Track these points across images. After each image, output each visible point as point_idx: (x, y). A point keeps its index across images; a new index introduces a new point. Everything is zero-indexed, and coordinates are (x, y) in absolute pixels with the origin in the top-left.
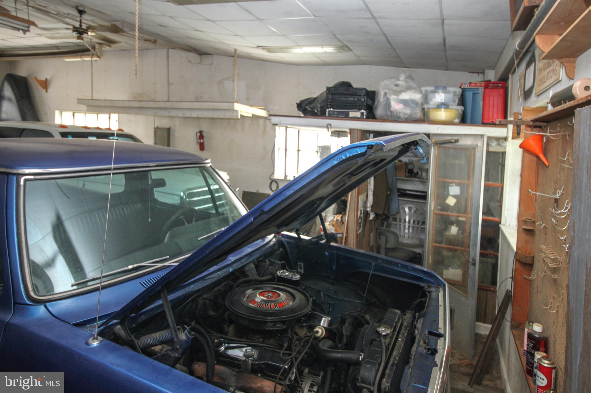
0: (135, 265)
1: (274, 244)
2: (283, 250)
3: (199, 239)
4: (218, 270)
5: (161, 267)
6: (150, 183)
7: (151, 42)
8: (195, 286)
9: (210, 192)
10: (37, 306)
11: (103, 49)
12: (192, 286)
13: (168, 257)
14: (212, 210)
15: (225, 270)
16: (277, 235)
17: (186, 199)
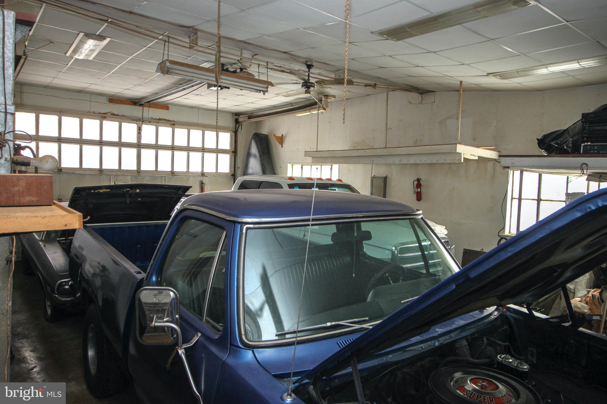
0: (333, 323)
1: (496, 319)
2: (508, 327)
3: (402, 302)
4: (422, 342)
5: (359, 329)
6: (355, 235)
7: (371, 87)
8: (394, 356)
9: (422, 248)
10: (246, 350)
11: (329, 100)
12: (390, 356)
13: (367, 318)
14: (422, 269)
15: (429, 343)
16: (501, 308)
17: (397, 254)
